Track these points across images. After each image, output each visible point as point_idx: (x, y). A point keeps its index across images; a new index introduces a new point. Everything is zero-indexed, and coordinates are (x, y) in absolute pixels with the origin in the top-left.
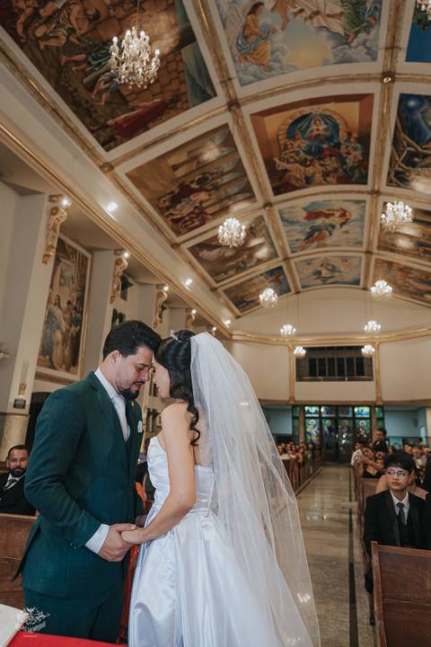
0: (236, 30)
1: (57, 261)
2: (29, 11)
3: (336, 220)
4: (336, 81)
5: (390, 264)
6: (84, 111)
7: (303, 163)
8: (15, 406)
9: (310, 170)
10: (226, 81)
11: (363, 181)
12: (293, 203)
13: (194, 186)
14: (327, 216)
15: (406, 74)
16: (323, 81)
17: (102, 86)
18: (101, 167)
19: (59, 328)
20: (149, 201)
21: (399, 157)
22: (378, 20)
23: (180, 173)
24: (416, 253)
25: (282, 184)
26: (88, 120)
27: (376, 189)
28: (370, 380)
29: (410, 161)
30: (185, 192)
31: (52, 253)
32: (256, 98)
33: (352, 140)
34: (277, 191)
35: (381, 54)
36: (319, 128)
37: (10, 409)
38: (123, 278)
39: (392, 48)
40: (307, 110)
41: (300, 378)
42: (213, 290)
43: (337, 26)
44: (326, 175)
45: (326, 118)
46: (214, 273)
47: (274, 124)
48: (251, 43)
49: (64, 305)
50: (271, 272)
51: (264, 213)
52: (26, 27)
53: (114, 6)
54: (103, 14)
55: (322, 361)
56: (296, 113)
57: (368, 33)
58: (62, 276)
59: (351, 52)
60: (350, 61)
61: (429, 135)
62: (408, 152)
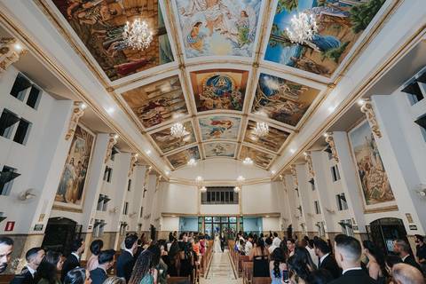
0: (188, 32)
1: (75, 138)
2: (76, 4)
3: (226, 126)
4: (232, 63)
5: (249, 148)
6: (101, 59)
7: (213, 98)
8: (35, 229)
9: (216, 102)
10: (180, 55)
11: (240, 109)
12: (206, 116)
13: (157, 103)
14: (222, 124)
15: (263, 65)
16: (226, 62)
17: (113, 48)
18: (107, 89)
19: (71, 177)
20: (133, 109)
21: (258, 100)
22: (253, 40)
23: (150, 96)
24: (261, 144)
25: (201, 107)
26: (102, 64)
27: (246, 113)
28: (237, 203)
29: (262, 103)
30: (152, 106)
31: (73, 134)
32: (194, 65)
33: (237, 90)
34: (199, 110)
36: (223, 83)
37: (31, 231)
38: (113, 149)
39: (259, 53)
40: (217, 74)
41: (203, 202)
42: (162, 156)
43: (235, 39)
44: (223, 104)
45: (226, 79)
46: (163, 148)
47: (201, 78)
48: (194, 39)
49: (76, 164)
50: (192, 149)
51: (191, 120)
52: (73, 11)
53: (126, 10)
54: (119, 13)
55: (213, 193)
56: (213, 74)
58: (76, 147)
59: (241, 52)
60: (239, 55)
61: (272, 92)
62: (262, 99)
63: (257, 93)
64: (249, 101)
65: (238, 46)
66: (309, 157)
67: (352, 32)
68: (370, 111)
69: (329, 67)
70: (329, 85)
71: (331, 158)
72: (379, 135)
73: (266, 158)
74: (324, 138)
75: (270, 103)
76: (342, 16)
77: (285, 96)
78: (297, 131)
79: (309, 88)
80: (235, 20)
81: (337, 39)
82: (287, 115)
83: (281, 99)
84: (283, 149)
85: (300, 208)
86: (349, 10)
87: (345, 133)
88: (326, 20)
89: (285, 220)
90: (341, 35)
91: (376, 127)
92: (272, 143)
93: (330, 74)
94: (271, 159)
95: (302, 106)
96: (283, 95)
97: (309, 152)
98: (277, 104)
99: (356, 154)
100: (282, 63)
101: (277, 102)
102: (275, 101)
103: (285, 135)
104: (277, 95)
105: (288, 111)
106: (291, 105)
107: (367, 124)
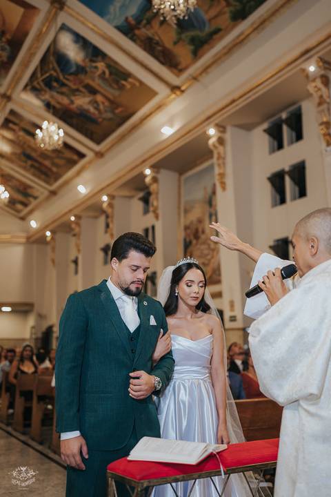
15: (73, 10)
21: (42, 75)
24: (22, 164)
27: (8, 93)
29: (48, 83)
33: (4, 39)
61: (73, 69)
62: (51, 75)
63: (44, 61)
64: (23, 72)
66: (110, 205)
67: (227, 16)
68: (221, 149)
69: (181, 59)
70: (174, 88)
71: (146, 212)
72: (224, 188)
73: (26, 195)
74: (144, 176)
75: (64, 89)
77: (96, 83)
78: (100, 155)
79: (141, 83)
81: (206, 17)
82: (92, 120)
83: (87, 87)
84: (67, 183)
87: (176, 174)
89: (41, 317)
90: (213, 13)
91: (222, 175)
92: (46, 167)
93: (181, 71)
94: (35, 198)
95: (121, 112)
96: (93, 80)
97: (111, 197)
98: (77, 93)
99: (186, 211)
100: (109, 21)
101: (78, 90)
102: (74, 87)
103: (75, 157)
104: (82, 77)
105: (94, 114)
106: (103, 103)
107: (211, 167)
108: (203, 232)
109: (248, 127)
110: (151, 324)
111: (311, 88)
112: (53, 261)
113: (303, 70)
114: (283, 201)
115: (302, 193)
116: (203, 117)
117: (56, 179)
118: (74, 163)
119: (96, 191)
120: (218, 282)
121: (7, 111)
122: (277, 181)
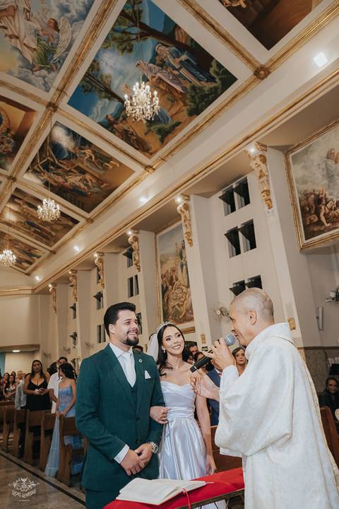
5: (3, 235)
15: (64, 111)
21: (41, 161)
22: (58, 69)
24: (28, 231)
27: (14, 176)
29: (46, 166)
33: (9, 135)
35: (53, 91)
39: (61, 91)
43: (29, 55)
57: (49, 73)
59: (32, 77)
60: (29, 82)
61: (67, 155)
62: (48, 160)
63: (42, 149)
64: (25, 159)
65: (31, 68)
66: (101, 261)
67: (185, 113)
69: (151, 145)
70: (147, 167)
71: (130, 265)
72: (191, 244)
73: (31, 255)
74: (125, 237)
75: (60, 171)
76: (179, 89)
77: (85, 165)
78: (90, 221)
79: (121, 164)
80: (37, 26)
81: (169, 114)
82: (83, 194)
83: (78, 168)
84: (64, 244)
85: (74, 336)
86: (188, 86)
87: (154, 234)
88: (161, 86)
89: (46, 355)
90: (174, 110)
91: (189, 234)
92: (46, 232)
93: (151, 154)
94: (38, 257)
95: (106, 186)
96: (83, 163)
97: (102, 254)
98: (70, 174)
99: (162, 263)
100: (93, 119)
101: (70, 171)
102: (68, 169)
103: (70, 223)
104: (73, 161)
105: (84, 189)
106: (91, 180)
107: (180, 227)
108: (177, 280)
109: (207, 195)
110: (146, 378)
111: (253, 165)
112: (55, 309)
113: (246, 152)
114: (238, 252)
115: (253, 246)
116: (172, 189)
117: (55, 242)
118: (70, 228)
119: (87, 250)
120: (192, 319)
121: (13, 189)
122: (232, 236)
